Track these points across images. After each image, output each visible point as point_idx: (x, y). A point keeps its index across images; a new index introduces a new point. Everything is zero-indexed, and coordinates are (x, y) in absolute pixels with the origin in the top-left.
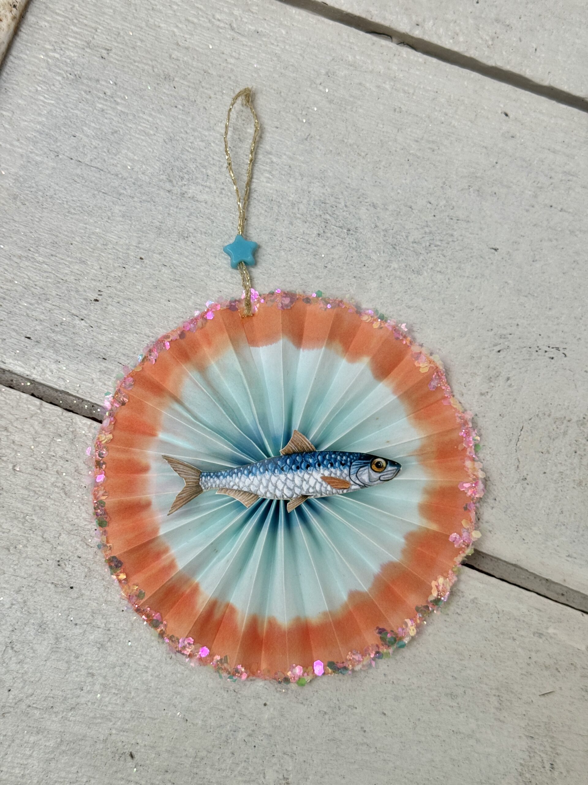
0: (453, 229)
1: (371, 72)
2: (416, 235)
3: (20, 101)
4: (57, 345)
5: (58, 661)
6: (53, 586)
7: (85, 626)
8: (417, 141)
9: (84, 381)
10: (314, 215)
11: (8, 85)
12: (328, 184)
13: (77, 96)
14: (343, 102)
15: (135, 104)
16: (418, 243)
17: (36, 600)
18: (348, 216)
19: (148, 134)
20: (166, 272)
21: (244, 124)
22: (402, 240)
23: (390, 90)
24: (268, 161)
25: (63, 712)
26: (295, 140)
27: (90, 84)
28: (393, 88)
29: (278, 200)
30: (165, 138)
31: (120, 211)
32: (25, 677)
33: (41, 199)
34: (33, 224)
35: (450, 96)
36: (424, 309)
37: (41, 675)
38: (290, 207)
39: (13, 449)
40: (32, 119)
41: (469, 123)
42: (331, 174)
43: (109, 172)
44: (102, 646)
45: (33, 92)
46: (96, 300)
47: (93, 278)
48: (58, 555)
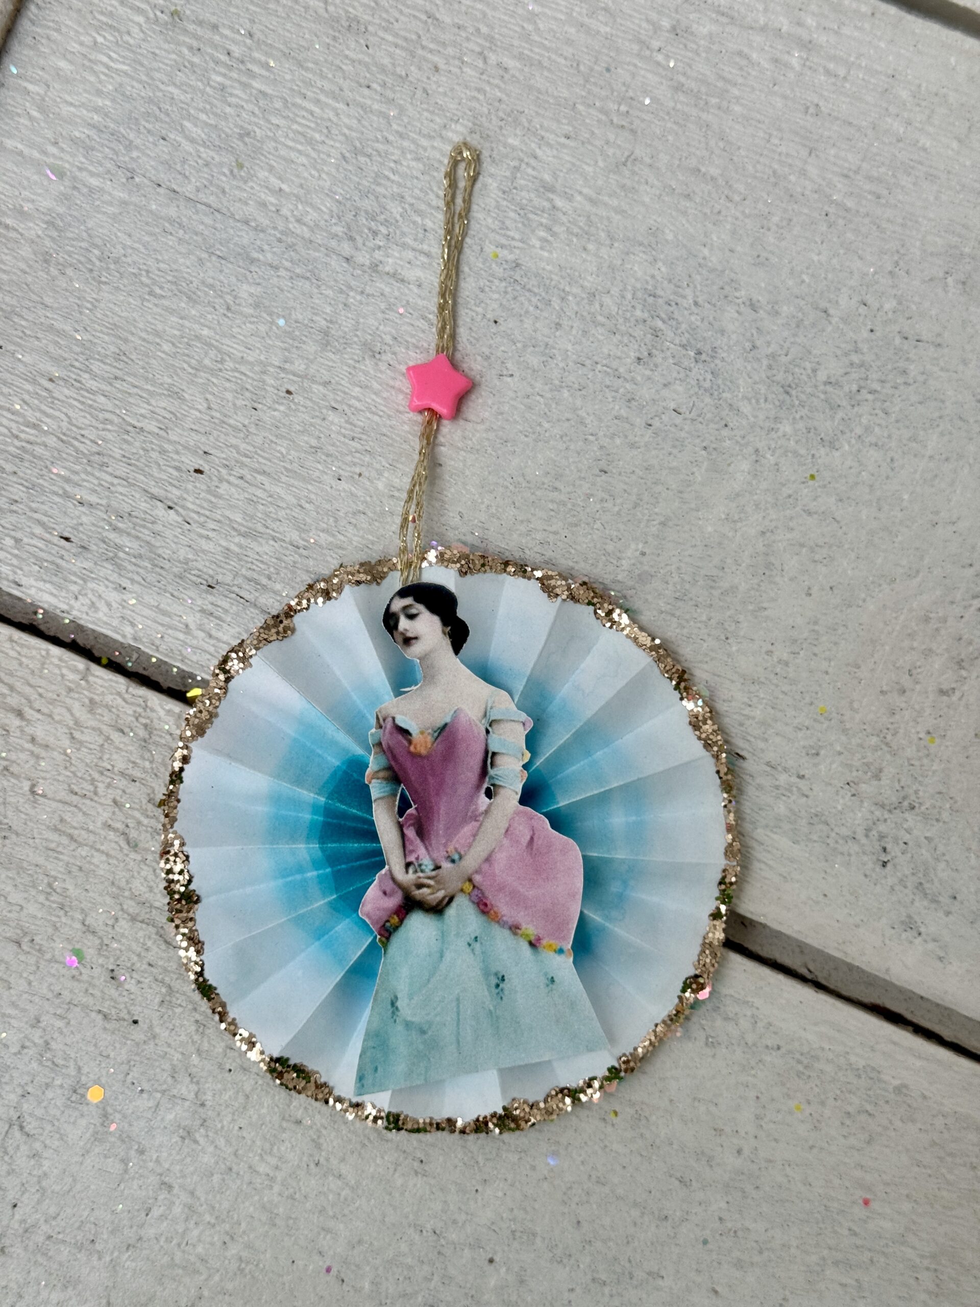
0: (908, 359)
1: (763, 29)
2: (832, 368)
3: (62, 64)
4: (121, 554)
5: (106, 1157)
6: (100, 1016)
7: (158, 1095)
8: (846, 176)
9: (170, 627)
10: (632, 319)
11: (38, 30)
12: (662, 256)
13: (174, 56)
14: (703, 89)
15: (288, 77)
16: (837, 384)
17: (69, 1041)
18: (699, 323)
19: (310, 142)
20: (336, 420)
21: (501, 128)
22: (804, 377)
23: (797, 67)
24: (546, 204)
25: (112, 1253)
26: (601, 164)
27: (200, 31)
28: (804, 65)
29: (561, 287)
30: (344, 151)
31: (251, 295)
32: (44, 1184)
33: (98, 263)
34: (81, 313)
35: (919, 86)
36: (838, 518)
37: (74, 1180)
38: (586, 301)
39: (32, 753)
40: (83, 100)
41: (955, 145)
42: (670, 237)
43: (232, 216)
44: (188, 1134)
45: (88, 47)
46: (198, 471)
47: (193, 427)
48: (112, 960)
